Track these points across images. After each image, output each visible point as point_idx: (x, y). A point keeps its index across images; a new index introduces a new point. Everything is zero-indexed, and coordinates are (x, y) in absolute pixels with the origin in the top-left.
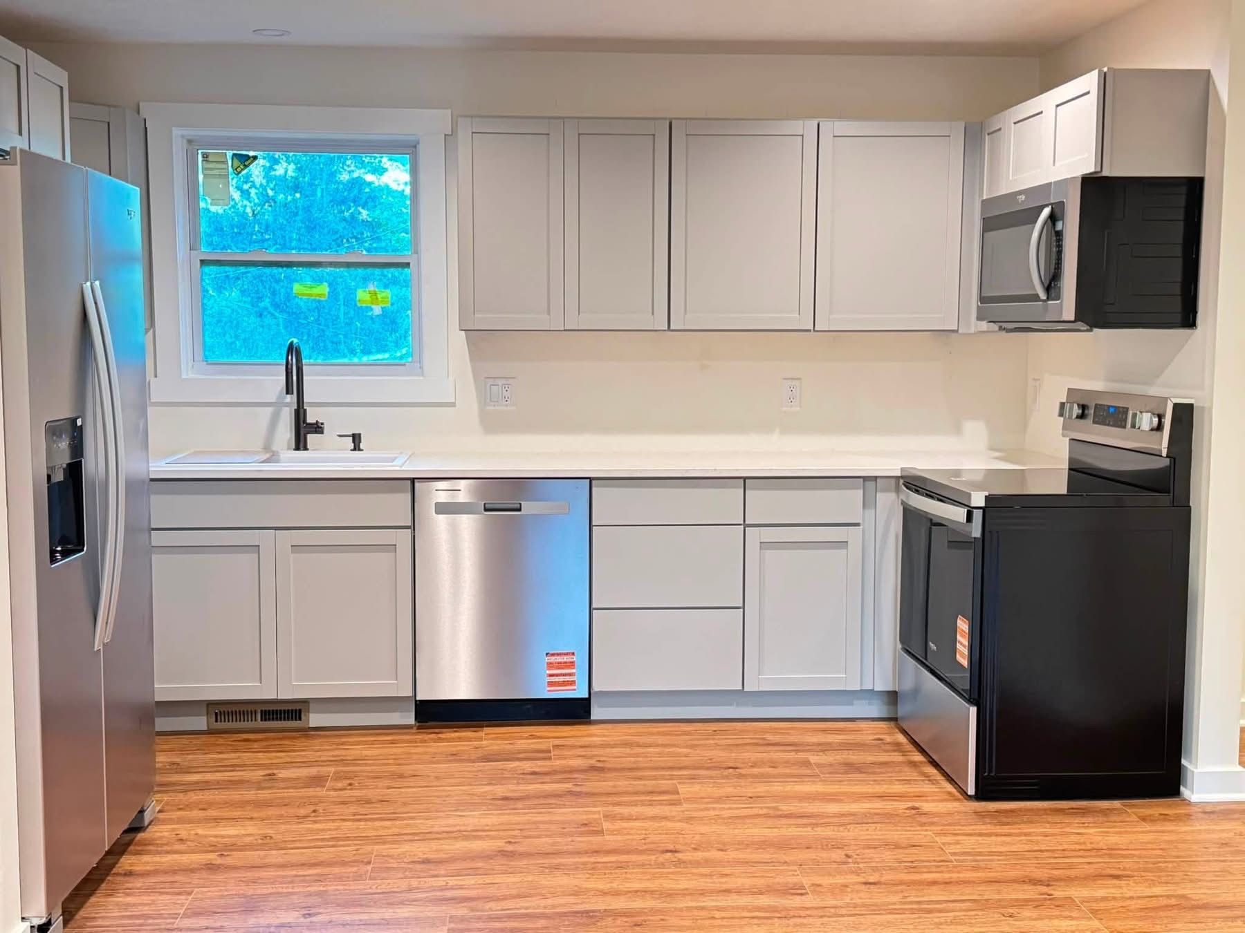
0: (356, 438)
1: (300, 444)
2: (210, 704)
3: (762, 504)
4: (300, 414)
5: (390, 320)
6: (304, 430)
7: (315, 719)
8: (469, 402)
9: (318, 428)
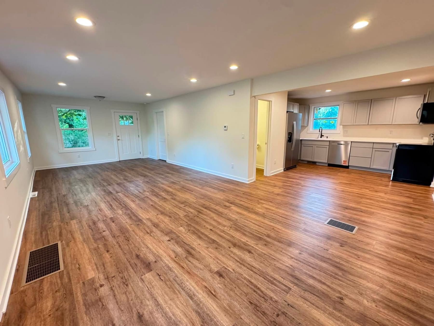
0: (327, 137)
1: (321, 137)
2: (307, 161)
3: (375, 146)
4: (321, 134)
5: (334, 125)
6: (322, 136)
7: (317, 164)
8: (342, 133)
9: (323, 136)
